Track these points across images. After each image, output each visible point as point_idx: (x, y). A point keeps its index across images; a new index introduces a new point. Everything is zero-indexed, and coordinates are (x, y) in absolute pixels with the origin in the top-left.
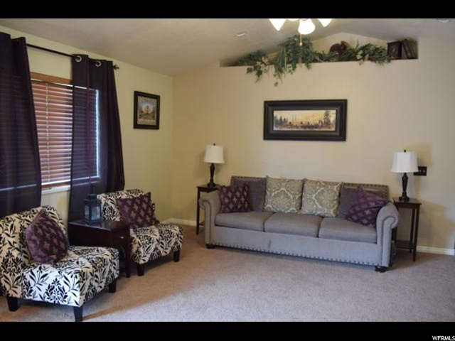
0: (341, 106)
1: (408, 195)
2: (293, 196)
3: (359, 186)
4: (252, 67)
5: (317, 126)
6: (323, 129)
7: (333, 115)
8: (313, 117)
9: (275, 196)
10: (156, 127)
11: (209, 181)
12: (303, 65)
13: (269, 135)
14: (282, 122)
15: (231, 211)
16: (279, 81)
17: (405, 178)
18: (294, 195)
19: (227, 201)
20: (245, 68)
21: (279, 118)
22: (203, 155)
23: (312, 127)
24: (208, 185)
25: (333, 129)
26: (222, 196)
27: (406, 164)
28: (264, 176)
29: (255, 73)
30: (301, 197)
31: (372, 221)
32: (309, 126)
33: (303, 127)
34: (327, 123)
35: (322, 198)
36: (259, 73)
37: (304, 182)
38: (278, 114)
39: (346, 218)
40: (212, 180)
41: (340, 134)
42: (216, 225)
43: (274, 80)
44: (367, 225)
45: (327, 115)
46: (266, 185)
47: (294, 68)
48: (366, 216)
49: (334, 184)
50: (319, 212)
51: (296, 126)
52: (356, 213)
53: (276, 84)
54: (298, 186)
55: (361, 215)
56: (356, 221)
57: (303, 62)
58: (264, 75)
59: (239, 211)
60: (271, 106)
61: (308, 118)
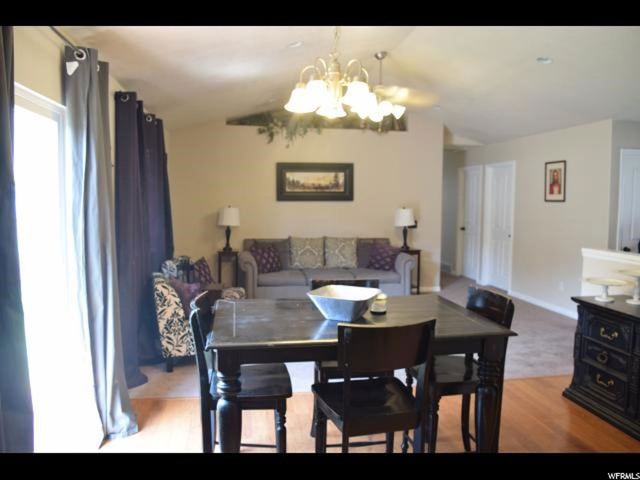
0: (348, 169)
1: (409, 244)
2: (317, 253)
3: (375, 240)
4: (265, 128)
5: (327, 187)
6: (333, 190)
7: (341, 177)
8: (325, 179)
9: (302, 254)
11: (224, 245)
12: (315, 130)
13: (283, 195)
14: (294, 184)
15: (270, 271)
16: (290, 143)
17: (405, 231)
18: (318, 252)
19: (264, 261)
20: (254, 129)
21: (291, 179)
22: (218, 216)
23: (323, 188)
24: (225, 249)
25: (342, 190)
27: (405, 219)
28: (285, 237)
29: (268, 133)
30: (324, 253)
31: (392, 267)
32: (320, 187)
33: (316, 188)
34: (337, 185)
35: (343, 252)
36: (271, 136)
37: (325, 239)
38: (291, 176)
39: (368, 267)
40: (228, 244)
41: (347, 195)
42: (259, 286)
43: (285, 142)
44: (388, 270)
45: (336, 177)
46: (290, 244)
47: (305, 132)
48: (387, 264)
49: (351, 240)
50: (344, 265)
51: (309, 188)
52: (378, 261)
53: (288, 146)
54: (320, 243)
55: (383, 263)
56: (378, 269)
57: (316, 127)
58: (276, 137)
59: (274, 271)
60: (282, 169)
61: (319, 179)
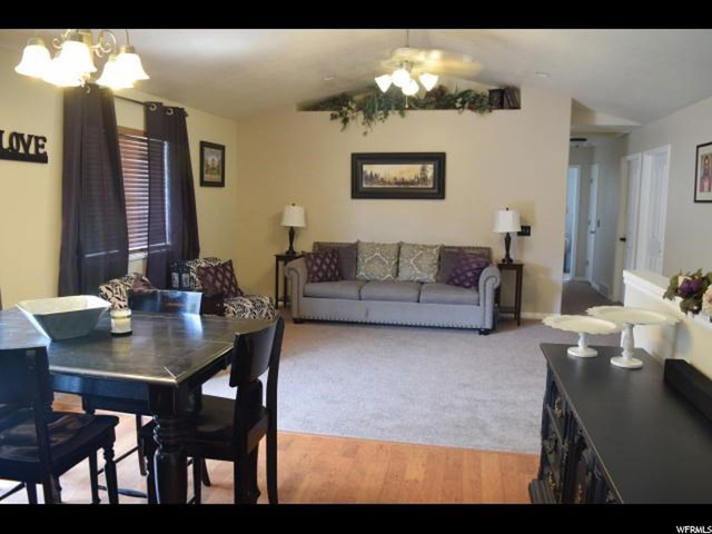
0: (439, 159)
1: (512, 256)
2: (389, 262)
3: (460, 248)
4: (337, 113)
5: (412, 183)
6: (420, 186)
7: (430, 169)
8: (409, 172)
9: (369, 262)
10: (221, 184)
11: (287, 249)
12: (397, 112)
13: (358, 192)
14: (372, 178)
15: (321, 281)
16: (369, 130)
17: (508, 239)
18: (390, 260)
19: (315, 268)
20: (327, 114)
21: (369, 173)
22: (280, 217)
23: (407, 183)
24: (288, 253)
25: (431, 186)
26: (310, 264)
27: (507, 223)
28: (353, 241)
29: (340, 120)
30: (398, 263)
31: (474, 284)
32: (403, 182)
33: (396, 183)
34: (424, 179)
35: (420, 262)
36: (345, 121)
37: (400, 246)
38: (368, 169)
39: (448, 283)
40: (291, 247)
41: (438, 191)
42: (305, 296)
43: (363, 129)
44: (468, 287)
45: (423, 170)
46: (357, 249)
47: (386, 115)
48: (468, 279)
49: (432, 247)
50: (418, 278)
51: (389, 183)
52: (457, 276)
53: (365, 133)
54: (394, 250)
55: (463, 278)
56: (457, 285)
57: (397, 109)
58: (351, 123)
59: (330, 280)
60: (359, 160)
61: (402, 173)
